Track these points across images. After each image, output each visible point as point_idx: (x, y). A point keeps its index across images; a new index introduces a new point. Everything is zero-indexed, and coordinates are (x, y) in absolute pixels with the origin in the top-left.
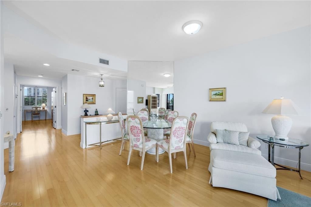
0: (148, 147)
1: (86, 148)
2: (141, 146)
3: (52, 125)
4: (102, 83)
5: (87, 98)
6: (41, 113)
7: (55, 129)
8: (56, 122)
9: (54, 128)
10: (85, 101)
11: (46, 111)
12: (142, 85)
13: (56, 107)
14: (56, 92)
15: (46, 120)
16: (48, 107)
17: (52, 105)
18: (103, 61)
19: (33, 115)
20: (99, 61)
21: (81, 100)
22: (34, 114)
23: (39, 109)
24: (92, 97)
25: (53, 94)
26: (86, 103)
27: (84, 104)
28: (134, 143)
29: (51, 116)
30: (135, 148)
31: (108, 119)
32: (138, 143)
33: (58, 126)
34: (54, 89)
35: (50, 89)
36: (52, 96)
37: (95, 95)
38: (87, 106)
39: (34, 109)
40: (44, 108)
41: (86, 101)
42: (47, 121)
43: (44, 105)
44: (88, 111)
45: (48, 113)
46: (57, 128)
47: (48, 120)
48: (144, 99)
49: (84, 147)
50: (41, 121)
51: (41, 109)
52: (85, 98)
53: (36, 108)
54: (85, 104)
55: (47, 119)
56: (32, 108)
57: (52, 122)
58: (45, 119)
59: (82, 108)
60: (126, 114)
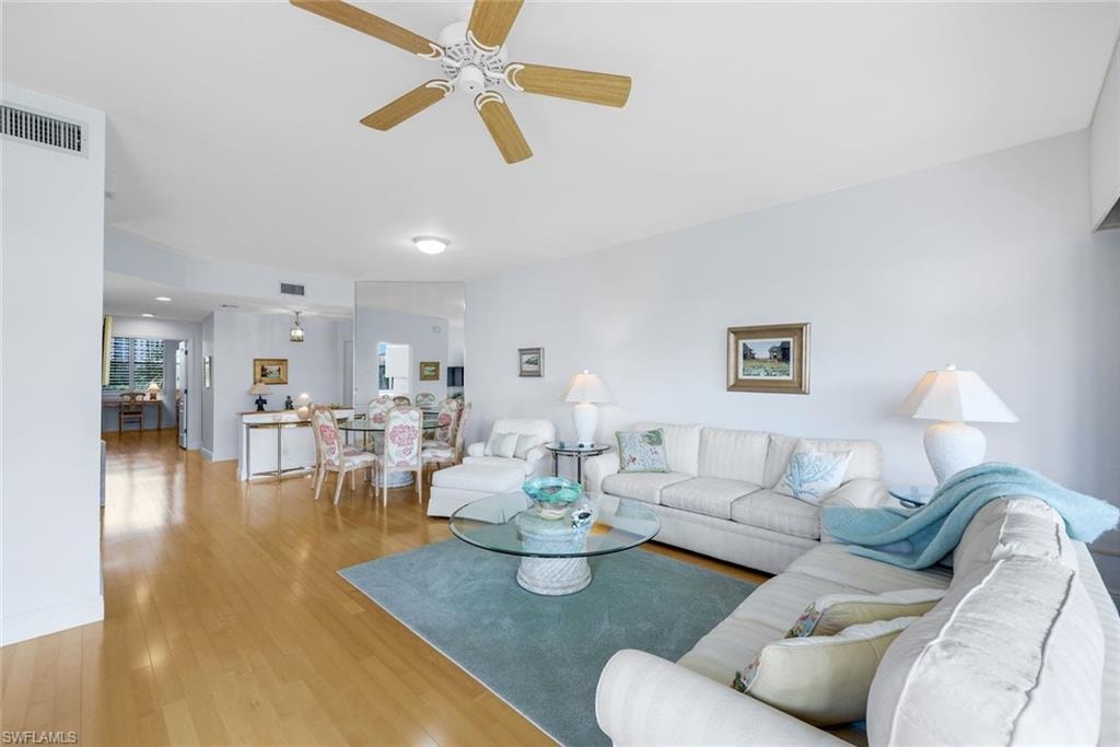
0: (350, 464)
1: (247, 480)
2: (337, 463)
3: (177, 442)
4: (299, 333)
5: (263, 369)
6: (145, 410)
7: (185, 449)
8: (186, 431)
9: (181, 447)
10: (259, 376)
11: (160, 404)
12: (434, 328)
13: (186, 392)
14: (186, 353)
15: (159, 430)
16: (165, 393)
17: (178, 387)
18: (288, 289)
19: (123, 416)
20: (279, 288)
21: (248, 374)
22: (125, 414)
23: (139, 398)
24: (277, 368)
25: (180, 356)
26: (261, 381)
27: (255, 383)
28: (328, 458)
29: (175, 417)
30: (328, 468)
31: (299, 416)
32: (333, 457)
33: (191, 441)
34: (182, 345)
35: (174, 345)
36: (178, 361)
37: (286, 360)
38: (261, 389)
39: (127, 398)
40: (153, 397)
41: (263, 376)
42: (163, 432)
43: (153, 386)
44: (265, 402)
45: (166, 410)
46: (189, 448)
47: (165, 429)
48: (441, 366)
49: (244, 478)
50: (145, 434)
51: (147, 398)
52: (259, 370)
53: (133, 395)
54: (258, 384)
55: (163, 426)
56: (122, 396)
57: (178, 436)
58: (156, 427)
59: (250, 393)
60: (352, 408)
